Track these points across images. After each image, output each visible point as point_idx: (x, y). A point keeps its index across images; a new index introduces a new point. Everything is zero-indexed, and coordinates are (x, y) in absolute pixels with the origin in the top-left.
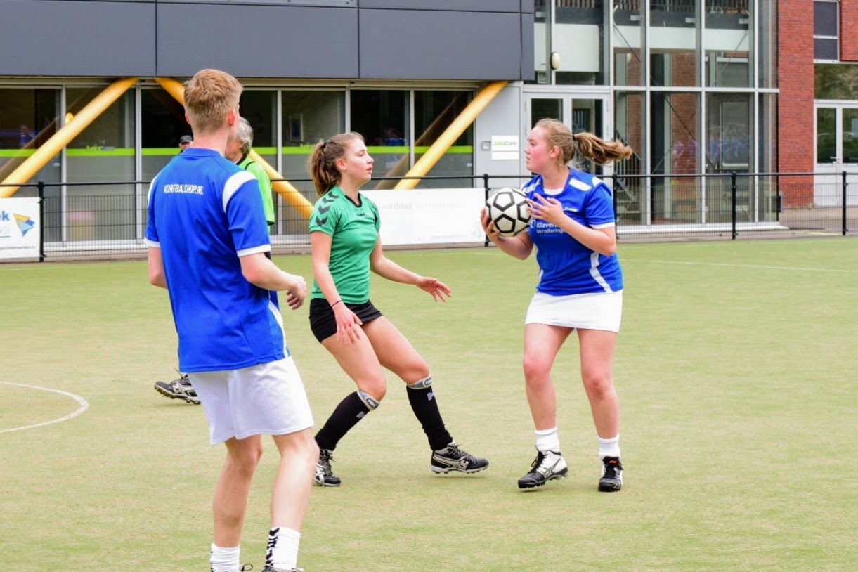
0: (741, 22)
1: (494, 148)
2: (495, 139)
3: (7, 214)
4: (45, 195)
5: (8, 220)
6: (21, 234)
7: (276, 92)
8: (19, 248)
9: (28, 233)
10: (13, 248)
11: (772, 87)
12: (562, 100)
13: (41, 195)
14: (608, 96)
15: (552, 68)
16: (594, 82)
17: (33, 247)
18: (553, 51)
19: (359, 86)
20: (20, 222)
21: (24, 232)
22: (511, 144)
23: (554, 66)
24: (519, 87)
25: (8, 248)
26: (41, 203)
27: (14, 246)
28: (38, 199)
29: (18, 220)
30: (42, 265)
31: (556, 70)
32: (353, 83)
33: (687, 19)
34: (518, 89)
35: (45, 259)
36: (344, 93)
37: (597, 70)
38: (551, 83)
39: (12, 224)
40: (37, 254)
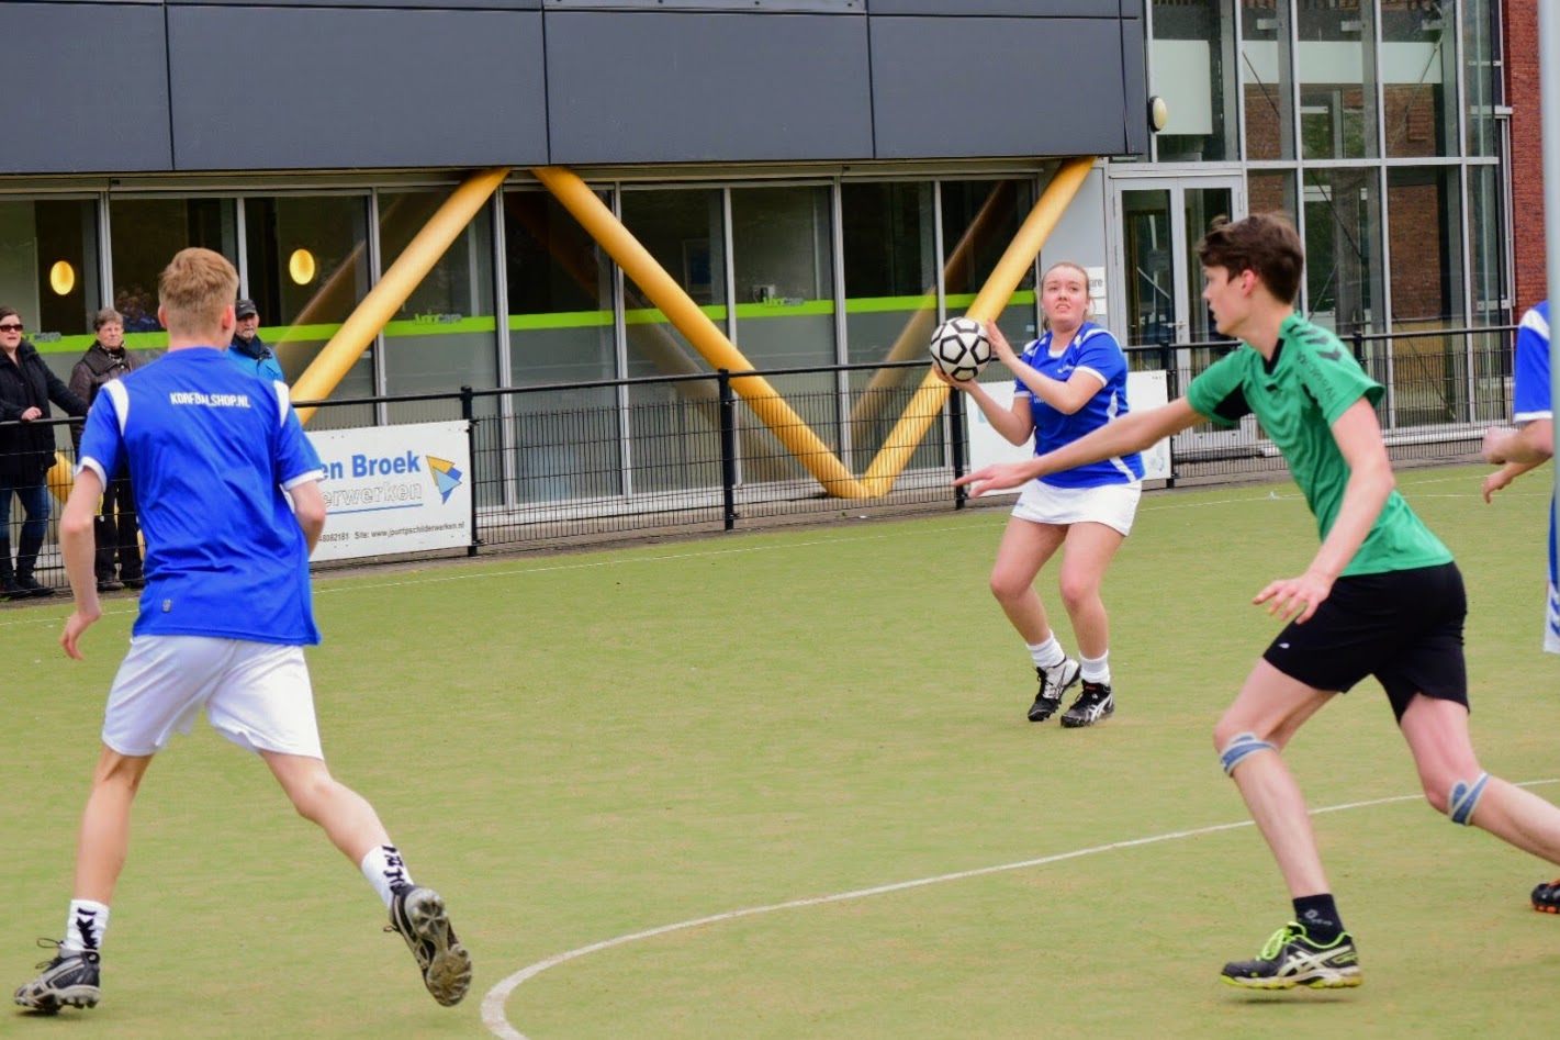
0: (1426, 26)
3: (416, 458)
4: (475, 415)
5: (418, 469)
6: (441, 497)
7: (721, 192)
8: (437, 528)
9: (451, 497)
10: (428, 529)
11: (1486, 154)
12: (1167, 193)
13: (467, 414)
14: (1240, 179)
15: (1152, 127)
16: (1200, 155)
17: (461, 525)
18: (1151, 95)
19: (857, 175)
20: (439, 475)
21: (446, 495)
23: (1158, 122)
24: (1103, 169)
25: (420, 529)
26: (470, 431)
27: (430, 525)
28: (465, 424)
29: (434, 468)
30: (473, 563)
31: (1158, 133)
32: (847, 169)
33: (1343, 23)
34: (1100, 173)
35: (480, 550)
36: (829, 190)
37: (1209, 131)
38: (1151, 160)
39: (424, 476)
40: (468, 542)
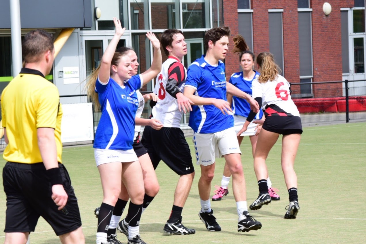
1: (65, 75)
2: (65, 69)
12: (102, 41)
14: (129, 36)
15: (96, 18)
18: (96, 6)
22: (75, 72)
23: (98, 17)
24: (78, 33)
31: (98, 20)
34: (77, 34)
38: (95, 29)
